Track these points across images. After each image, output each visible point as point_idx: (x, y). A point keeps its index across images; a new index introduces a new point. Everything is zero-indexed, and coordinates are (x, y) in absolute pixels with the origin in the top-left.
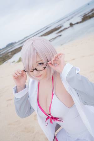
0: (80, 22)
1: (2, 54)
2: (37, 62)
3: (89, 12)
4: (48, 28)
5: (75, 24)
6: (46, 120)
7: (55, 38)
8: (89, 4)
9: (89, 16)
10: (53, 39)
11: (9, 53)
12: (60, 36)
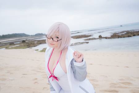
0: (109, 38)
1: (29, 40)
2: (56, 35)
3: (119, 32)
4: (79, 32)
5: (104, 38)
6: (50, 77)
7: (82, 43)
8: (121, 26)
9: (118, 35)
10: (79, 43)
11: (36, 41)
12: (87, 43)
